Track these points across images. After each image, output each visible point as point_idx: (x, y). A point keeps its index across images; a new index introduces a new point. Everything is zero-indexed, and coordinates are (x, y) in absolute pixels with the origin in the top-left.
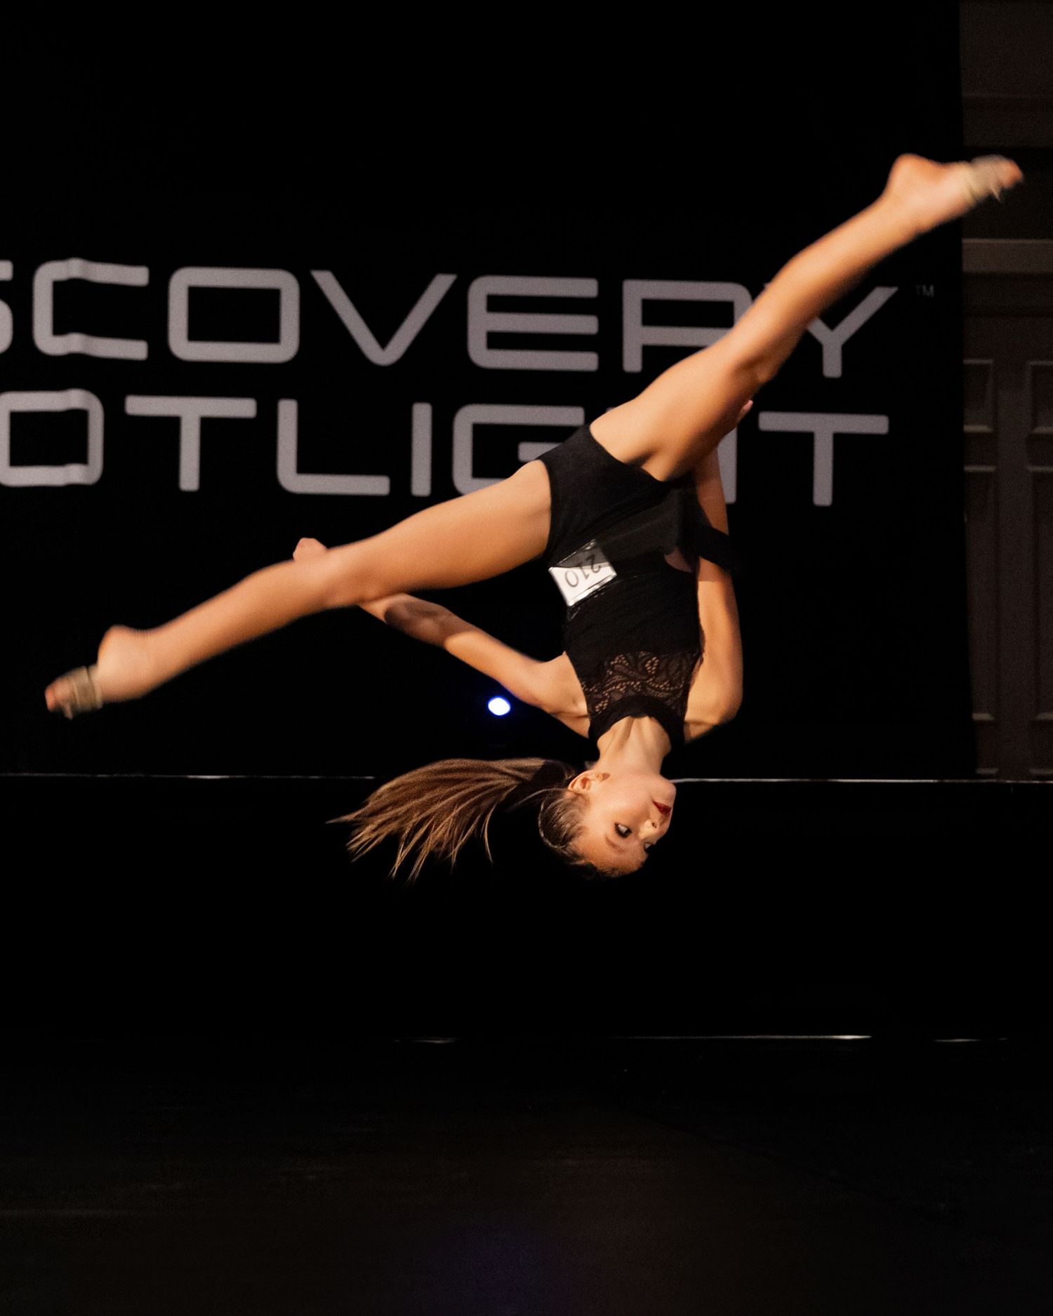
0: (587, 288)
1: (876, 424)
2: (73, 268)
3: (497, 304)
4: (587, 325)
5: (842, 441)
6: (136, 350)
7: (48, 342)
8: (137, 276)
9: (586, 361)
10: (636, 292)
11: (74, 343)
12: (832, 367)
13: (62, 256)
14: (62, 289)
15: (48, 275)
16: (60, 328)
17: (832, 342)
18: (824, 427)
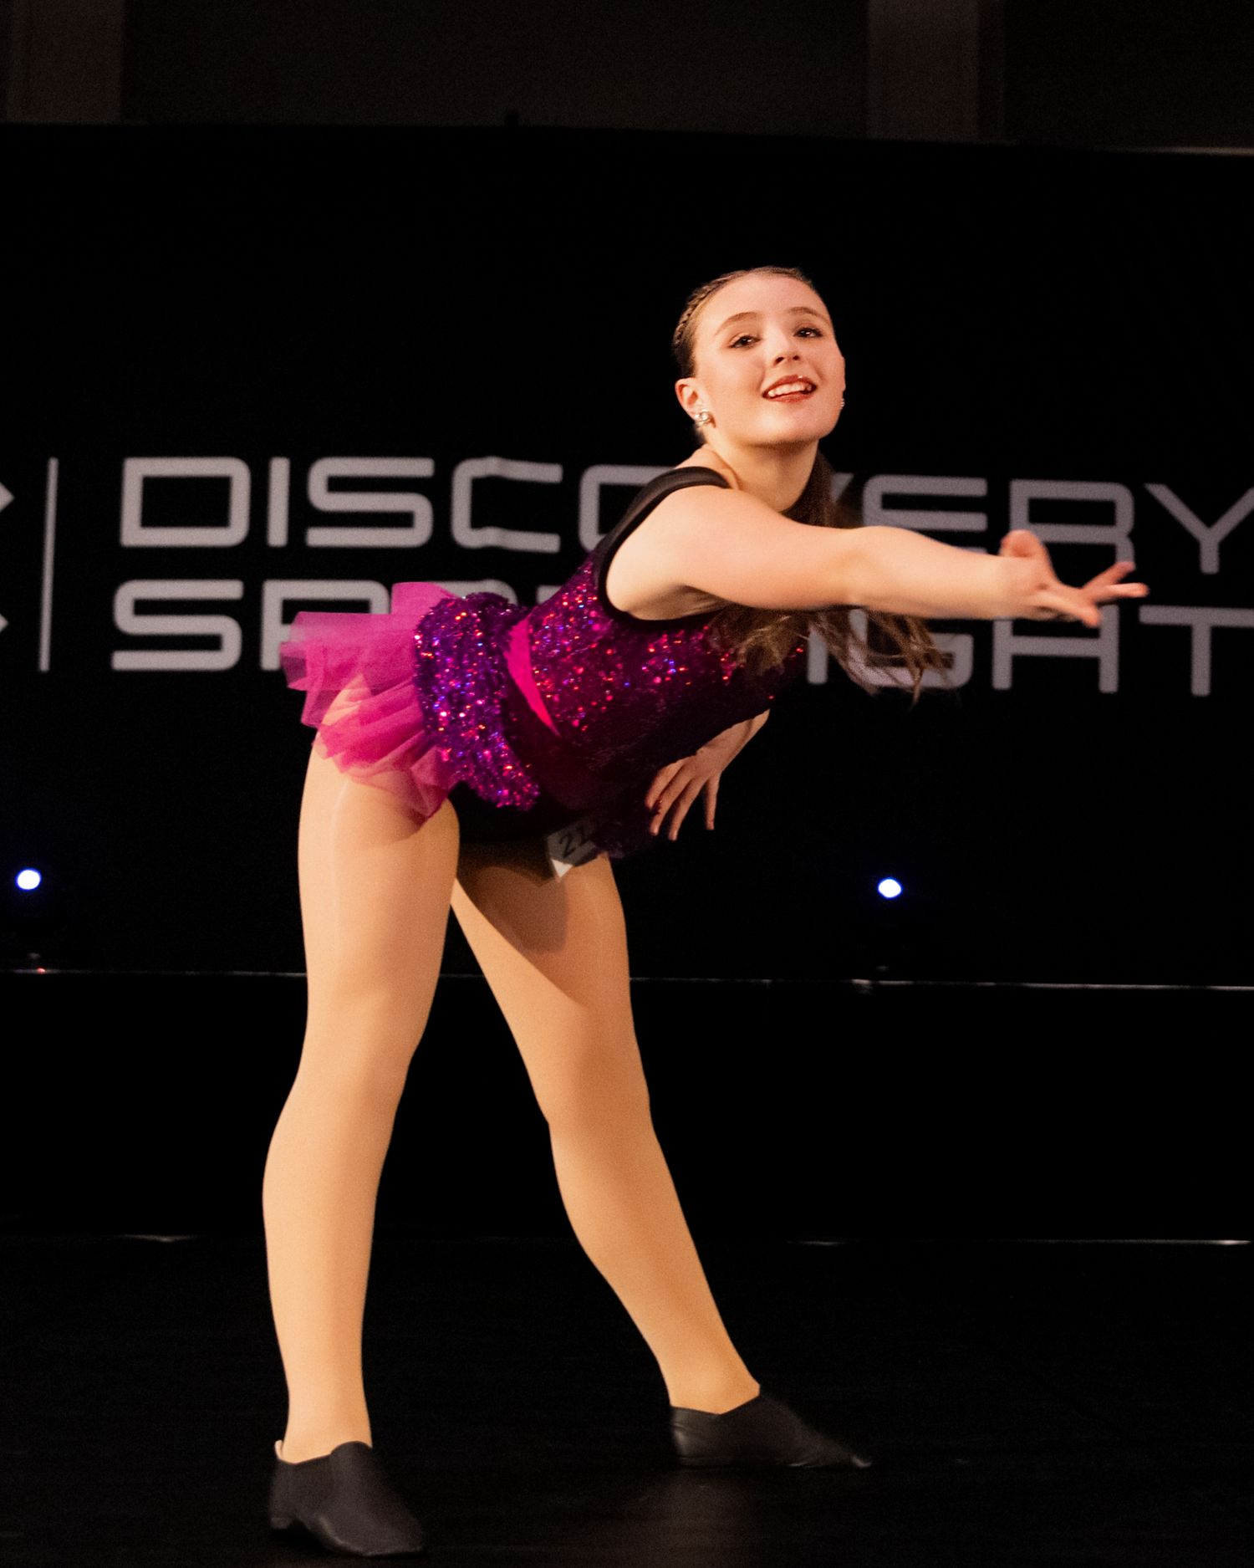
0: (976, 487)
2: (491, 466)
3: (891, 502)
5: (1220, 636)
6: (548, 543)
7: (466, 535)
8: (551, 473)
10: (1022, 492)
11: (491, 537)
12: (1210, 562)
13: (480, 453)
14: (480, 486)
15: (467, 473)
16: (477, 522)
17: (1209, 540)
18: (1202, 621)
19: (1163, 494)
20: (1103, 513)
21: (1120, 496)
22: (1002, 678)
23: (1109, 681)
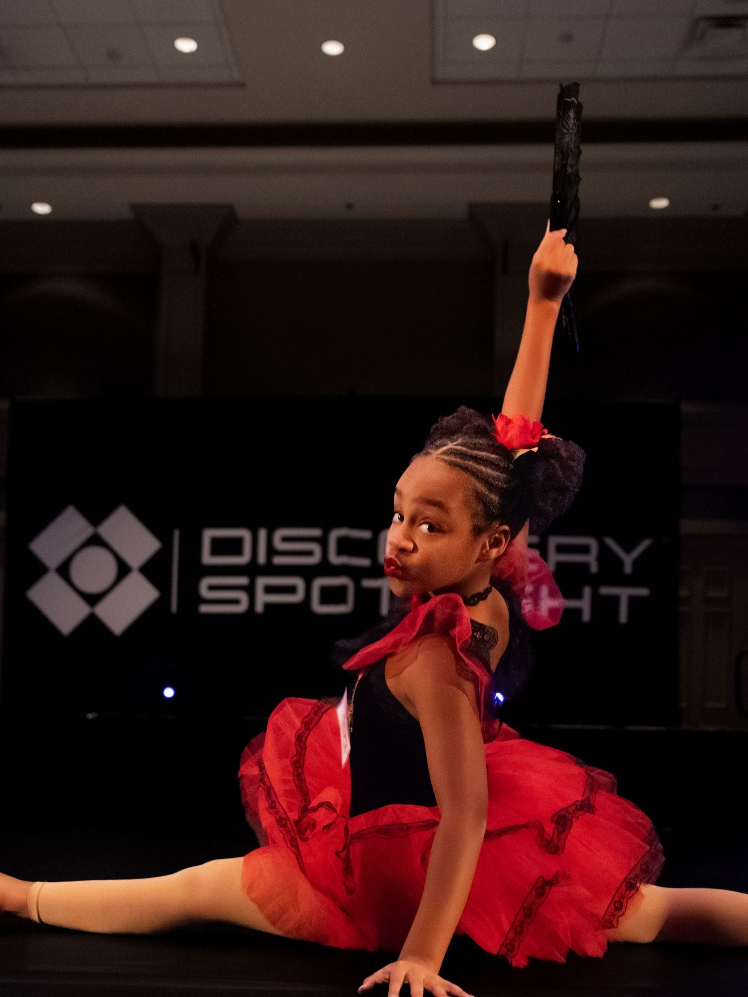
1: (643, 592)
2: (344, 532)
5: (632, 600)
6: (365, 562)
7: (335, 559)
8: (366, 535)
10: (554, 541)
11: (344, 560)
12: (628, 569)
13: (339, 527)
14: (340, 540)
15: (334, 535)
16: (339, 554)
17: (628, 560)
18: (624, 593)
19: (610, 542)
20: (585, 550)
21: (592, 542)
23: (586, 617)
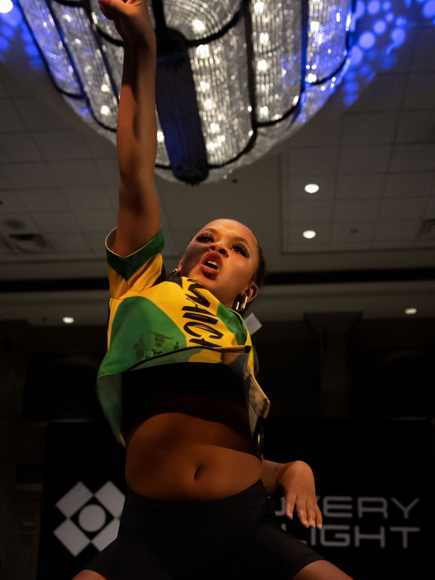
0: (349, 499)
1: (416, 530)
3: (330, 502)
4: (349, 507)
5: (410, 534)
9: (349, 515)
10: (361, 500)
12: (406, 516)
17: (406, 511)
18: (405, 530)
19: (394, 500)
20: (380, 505)
21: (384, 501)
22: (357, 544)
23: (383, 544)
